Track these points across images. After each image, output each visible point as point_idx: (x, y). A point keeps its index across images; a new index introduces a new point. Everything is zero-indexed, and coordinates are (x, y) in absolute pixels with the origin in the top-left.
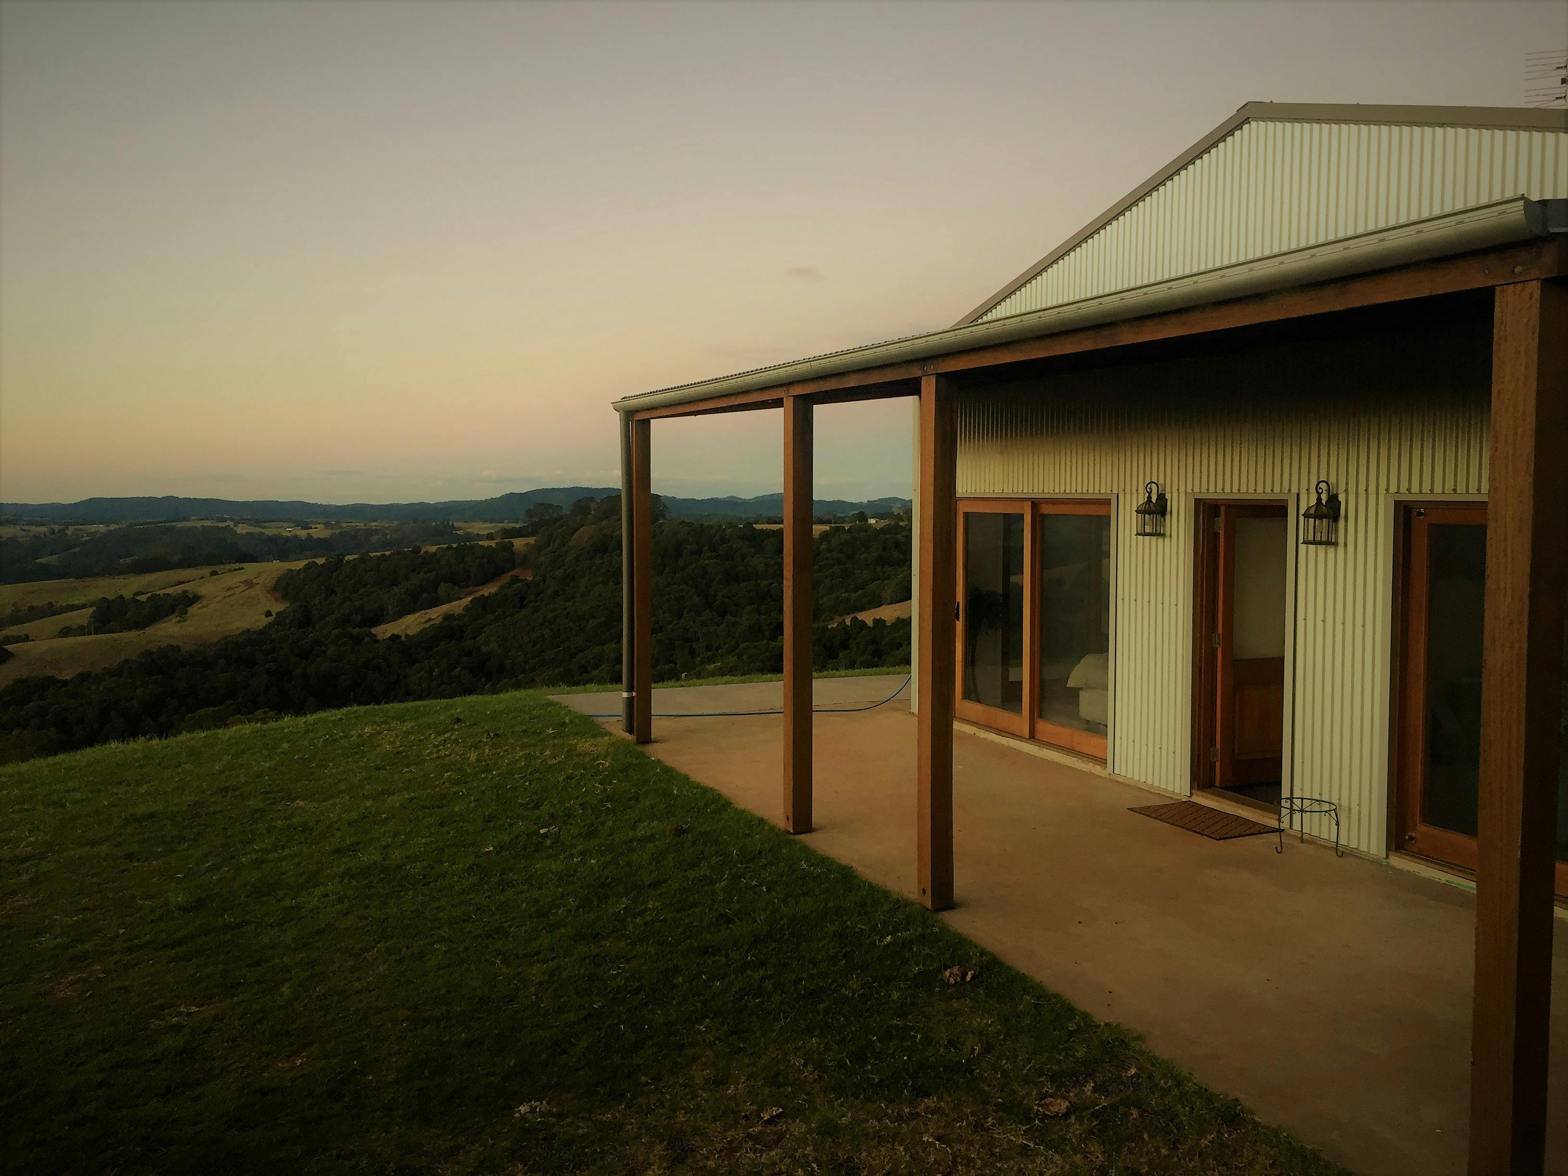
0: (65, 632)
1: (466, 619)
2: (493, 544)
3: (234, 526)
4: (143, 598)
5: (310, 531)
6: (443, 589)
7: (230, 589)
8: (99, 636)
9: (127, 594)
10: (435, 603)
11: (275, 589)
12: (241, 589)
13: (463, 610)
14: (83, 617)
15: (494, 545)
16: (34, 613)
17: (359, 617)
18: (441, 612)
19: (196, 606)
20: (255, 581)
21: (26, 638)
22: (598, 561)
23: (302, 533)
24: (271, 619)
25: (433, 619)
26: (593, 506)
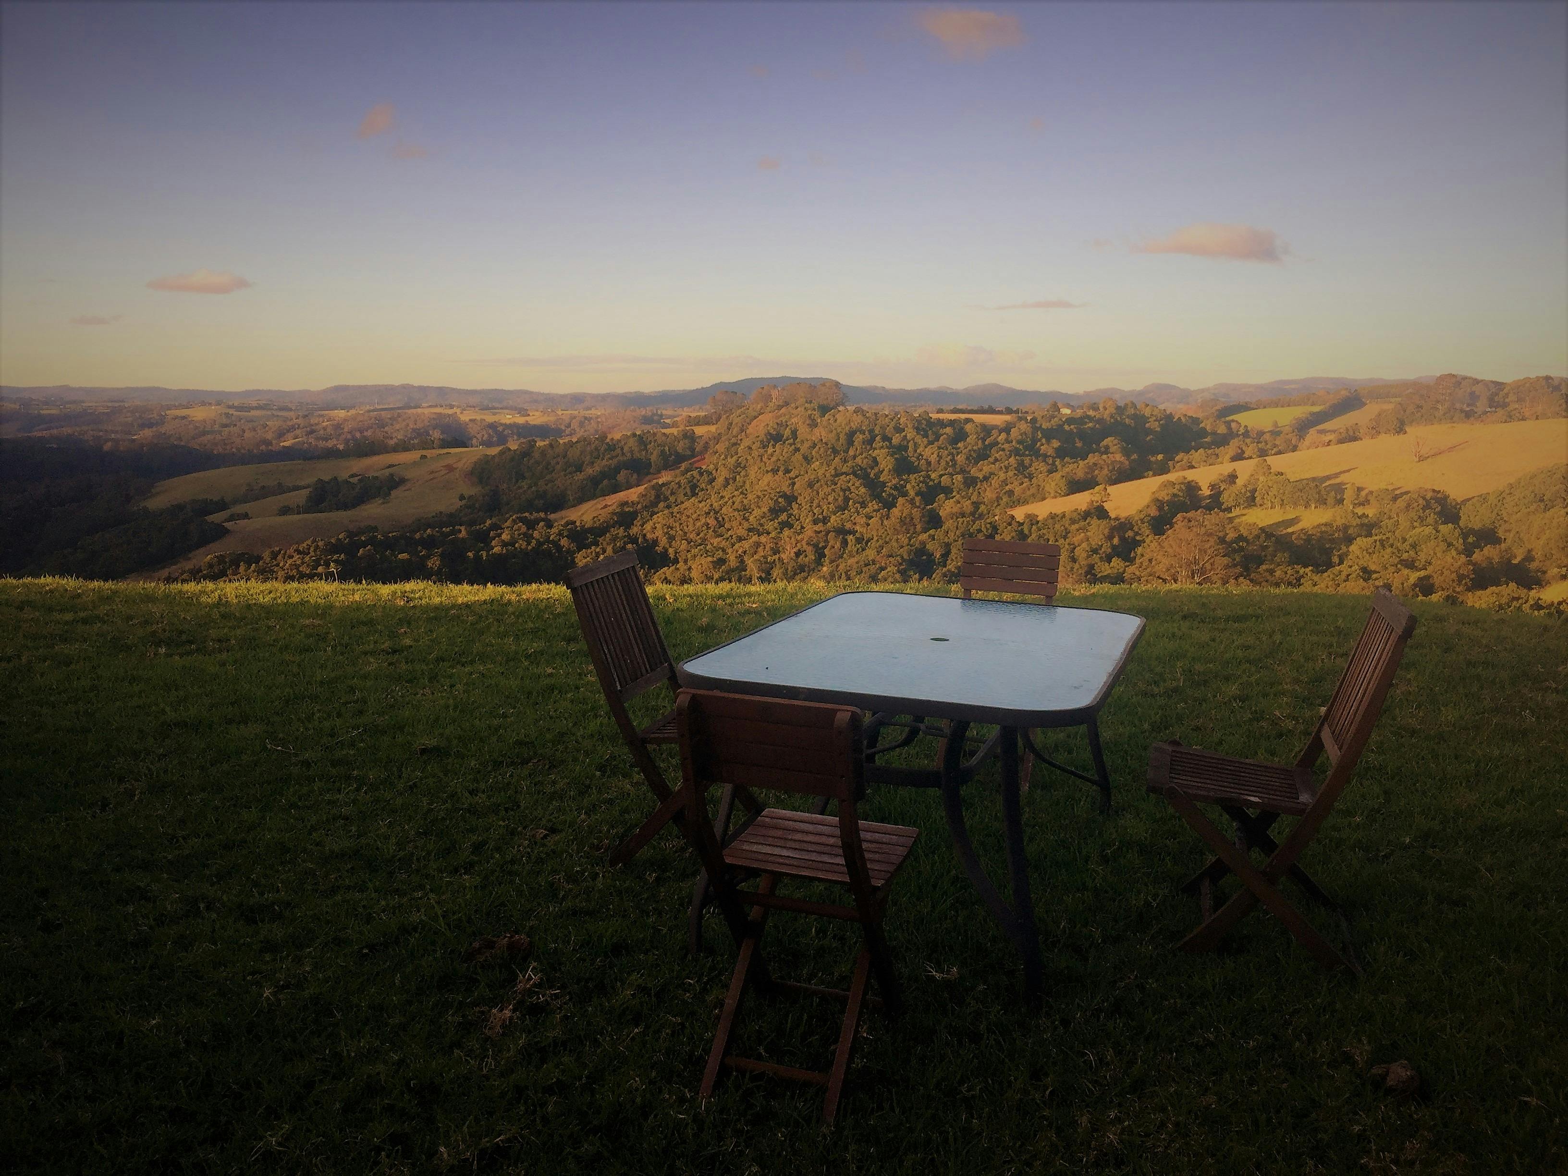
0: (285, 511)
1: (639, 506)
2: (674, 431)
3: (461, 413)
4: (354, 480)
5: (527, 418)
6: (622, 476)
7: (432, 472)
8: (306, 516)
9: (344, 475)
10: (616, 489)
11: (472, 473)
12: (442, 473)
13: (638, 497)
14: (300, 497)
15: (676, 434)
16: (265, 493)
17: (542, 502)
18: (618, 499)
19: (402, 488)
20: (455, 466)
21: (246, 516)
22: (770, 450)
23: (521, 420)
24: (464, 502)
25: (609, 506)
26: (774, 393)
